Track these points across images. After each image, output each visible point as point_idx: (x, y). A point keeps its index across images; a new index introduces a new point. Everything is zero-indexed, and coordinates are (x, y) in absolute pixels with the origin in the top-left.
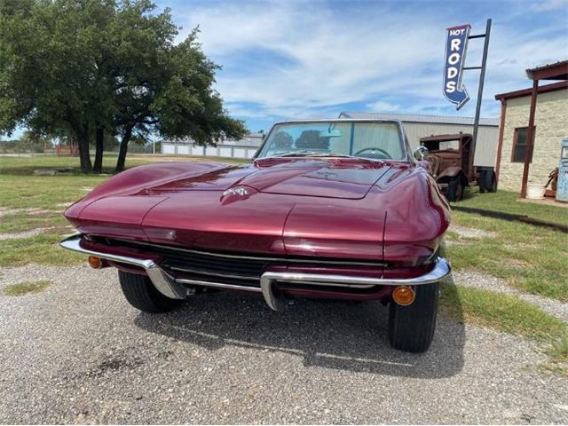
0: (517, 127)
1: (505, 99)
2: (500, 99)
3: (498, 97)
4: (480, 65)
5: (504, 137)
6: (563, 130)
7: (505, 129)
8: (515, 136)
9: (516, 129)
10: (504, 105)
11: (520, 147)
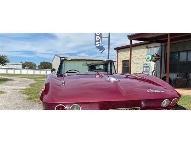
0: (123, 60)
1: (118, 49)
2: (116, 50)
3: (115, 49)
4: (108, 36)
5: (119, 64)
6: (139, 61)
7: (119, 61)
8: (122, 64)
9: (123, 61)
10: (118, 52)
11: (124, 68)
